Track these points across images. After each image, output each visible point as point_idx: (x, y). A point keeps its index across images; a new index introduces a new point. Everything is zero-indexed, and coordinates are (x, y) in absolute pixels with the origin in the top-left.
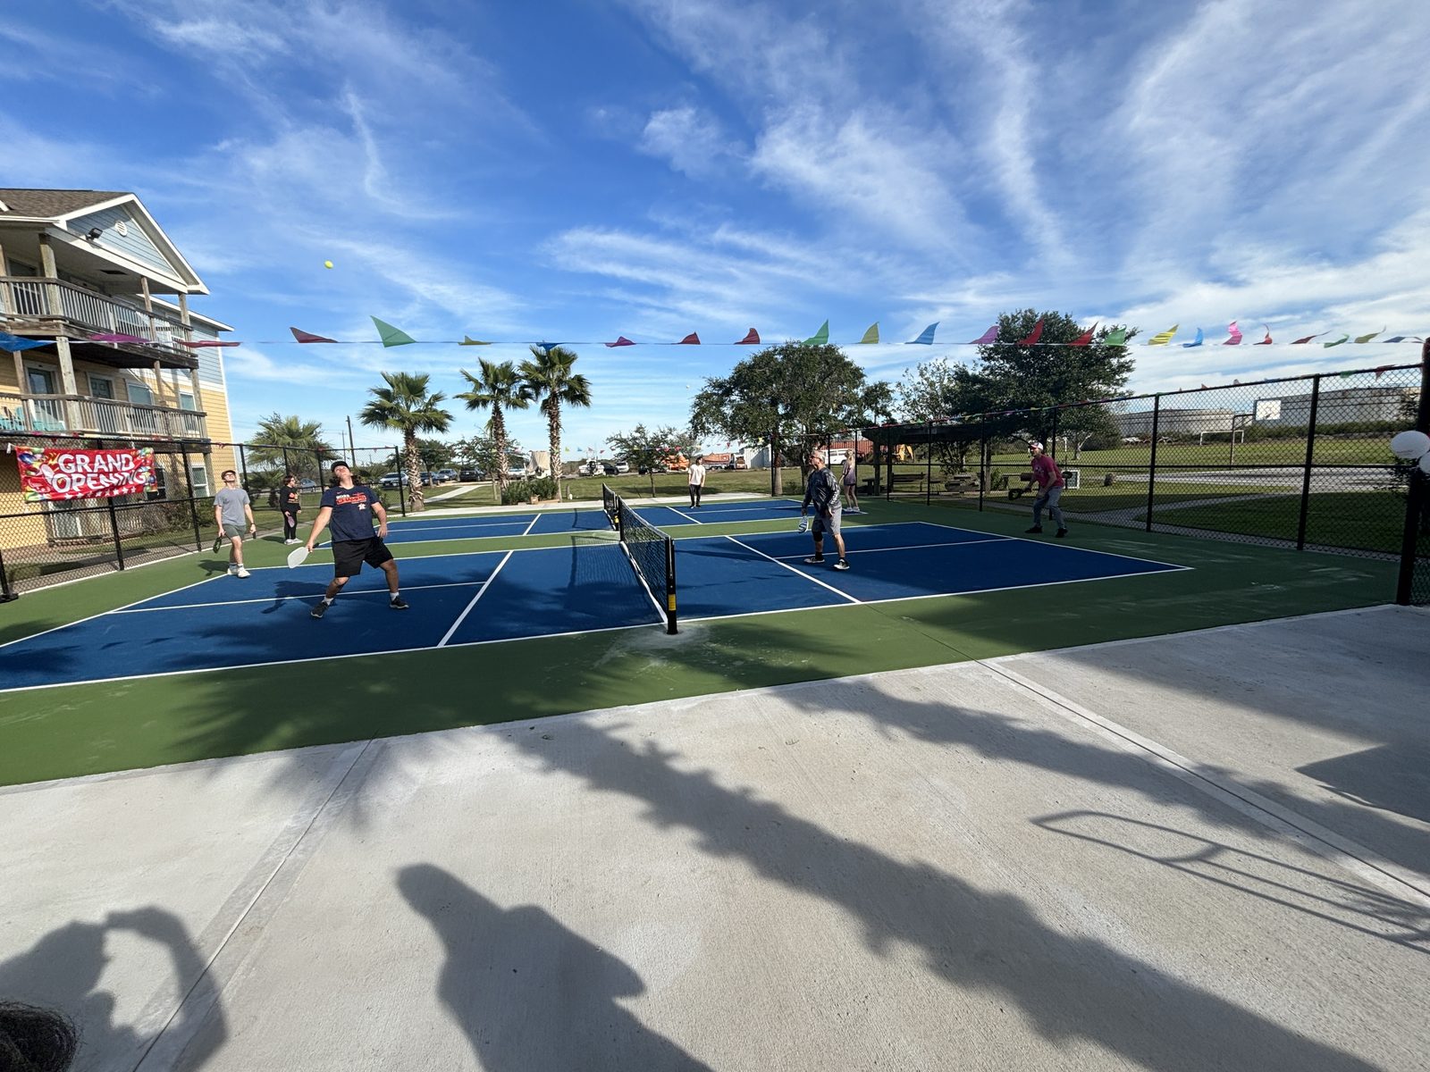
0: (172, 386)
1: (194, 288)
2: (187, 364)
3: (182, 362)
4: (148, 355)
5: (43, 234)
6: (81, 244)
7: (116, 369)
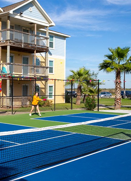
0: (44, 58)
1: (51, 24)
2: (45, 51)
3: (44, 50)
4: (33, 49)
5: (9, 17)
6: (18, 17)
7: (30, 54)
